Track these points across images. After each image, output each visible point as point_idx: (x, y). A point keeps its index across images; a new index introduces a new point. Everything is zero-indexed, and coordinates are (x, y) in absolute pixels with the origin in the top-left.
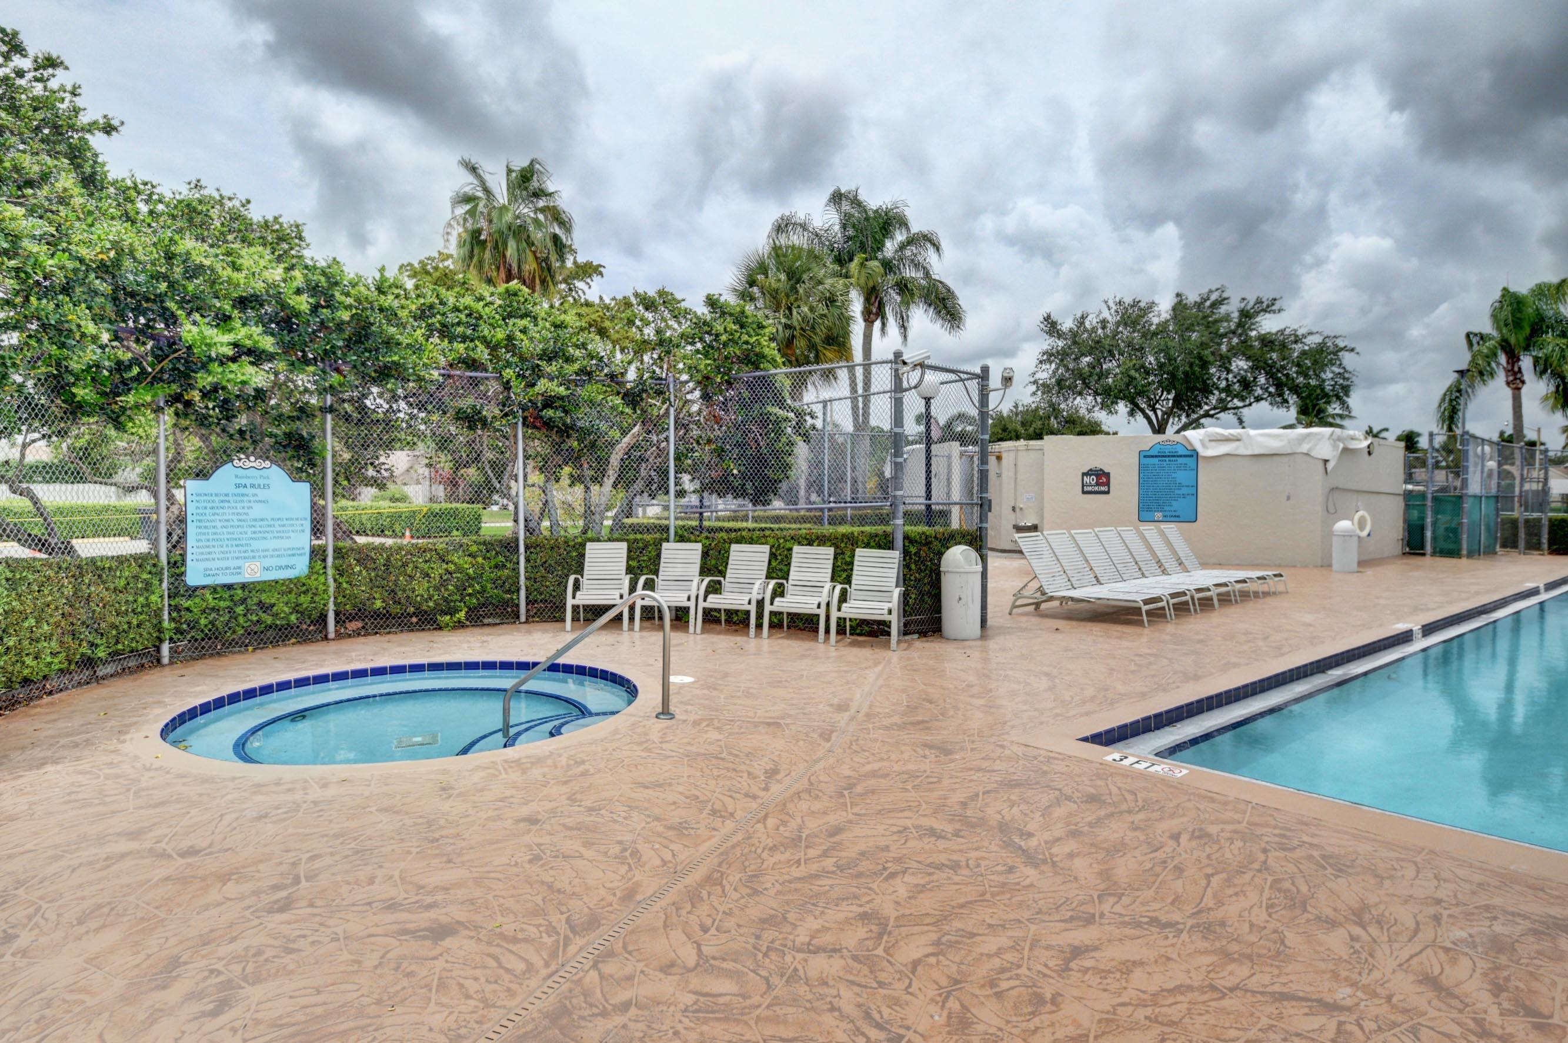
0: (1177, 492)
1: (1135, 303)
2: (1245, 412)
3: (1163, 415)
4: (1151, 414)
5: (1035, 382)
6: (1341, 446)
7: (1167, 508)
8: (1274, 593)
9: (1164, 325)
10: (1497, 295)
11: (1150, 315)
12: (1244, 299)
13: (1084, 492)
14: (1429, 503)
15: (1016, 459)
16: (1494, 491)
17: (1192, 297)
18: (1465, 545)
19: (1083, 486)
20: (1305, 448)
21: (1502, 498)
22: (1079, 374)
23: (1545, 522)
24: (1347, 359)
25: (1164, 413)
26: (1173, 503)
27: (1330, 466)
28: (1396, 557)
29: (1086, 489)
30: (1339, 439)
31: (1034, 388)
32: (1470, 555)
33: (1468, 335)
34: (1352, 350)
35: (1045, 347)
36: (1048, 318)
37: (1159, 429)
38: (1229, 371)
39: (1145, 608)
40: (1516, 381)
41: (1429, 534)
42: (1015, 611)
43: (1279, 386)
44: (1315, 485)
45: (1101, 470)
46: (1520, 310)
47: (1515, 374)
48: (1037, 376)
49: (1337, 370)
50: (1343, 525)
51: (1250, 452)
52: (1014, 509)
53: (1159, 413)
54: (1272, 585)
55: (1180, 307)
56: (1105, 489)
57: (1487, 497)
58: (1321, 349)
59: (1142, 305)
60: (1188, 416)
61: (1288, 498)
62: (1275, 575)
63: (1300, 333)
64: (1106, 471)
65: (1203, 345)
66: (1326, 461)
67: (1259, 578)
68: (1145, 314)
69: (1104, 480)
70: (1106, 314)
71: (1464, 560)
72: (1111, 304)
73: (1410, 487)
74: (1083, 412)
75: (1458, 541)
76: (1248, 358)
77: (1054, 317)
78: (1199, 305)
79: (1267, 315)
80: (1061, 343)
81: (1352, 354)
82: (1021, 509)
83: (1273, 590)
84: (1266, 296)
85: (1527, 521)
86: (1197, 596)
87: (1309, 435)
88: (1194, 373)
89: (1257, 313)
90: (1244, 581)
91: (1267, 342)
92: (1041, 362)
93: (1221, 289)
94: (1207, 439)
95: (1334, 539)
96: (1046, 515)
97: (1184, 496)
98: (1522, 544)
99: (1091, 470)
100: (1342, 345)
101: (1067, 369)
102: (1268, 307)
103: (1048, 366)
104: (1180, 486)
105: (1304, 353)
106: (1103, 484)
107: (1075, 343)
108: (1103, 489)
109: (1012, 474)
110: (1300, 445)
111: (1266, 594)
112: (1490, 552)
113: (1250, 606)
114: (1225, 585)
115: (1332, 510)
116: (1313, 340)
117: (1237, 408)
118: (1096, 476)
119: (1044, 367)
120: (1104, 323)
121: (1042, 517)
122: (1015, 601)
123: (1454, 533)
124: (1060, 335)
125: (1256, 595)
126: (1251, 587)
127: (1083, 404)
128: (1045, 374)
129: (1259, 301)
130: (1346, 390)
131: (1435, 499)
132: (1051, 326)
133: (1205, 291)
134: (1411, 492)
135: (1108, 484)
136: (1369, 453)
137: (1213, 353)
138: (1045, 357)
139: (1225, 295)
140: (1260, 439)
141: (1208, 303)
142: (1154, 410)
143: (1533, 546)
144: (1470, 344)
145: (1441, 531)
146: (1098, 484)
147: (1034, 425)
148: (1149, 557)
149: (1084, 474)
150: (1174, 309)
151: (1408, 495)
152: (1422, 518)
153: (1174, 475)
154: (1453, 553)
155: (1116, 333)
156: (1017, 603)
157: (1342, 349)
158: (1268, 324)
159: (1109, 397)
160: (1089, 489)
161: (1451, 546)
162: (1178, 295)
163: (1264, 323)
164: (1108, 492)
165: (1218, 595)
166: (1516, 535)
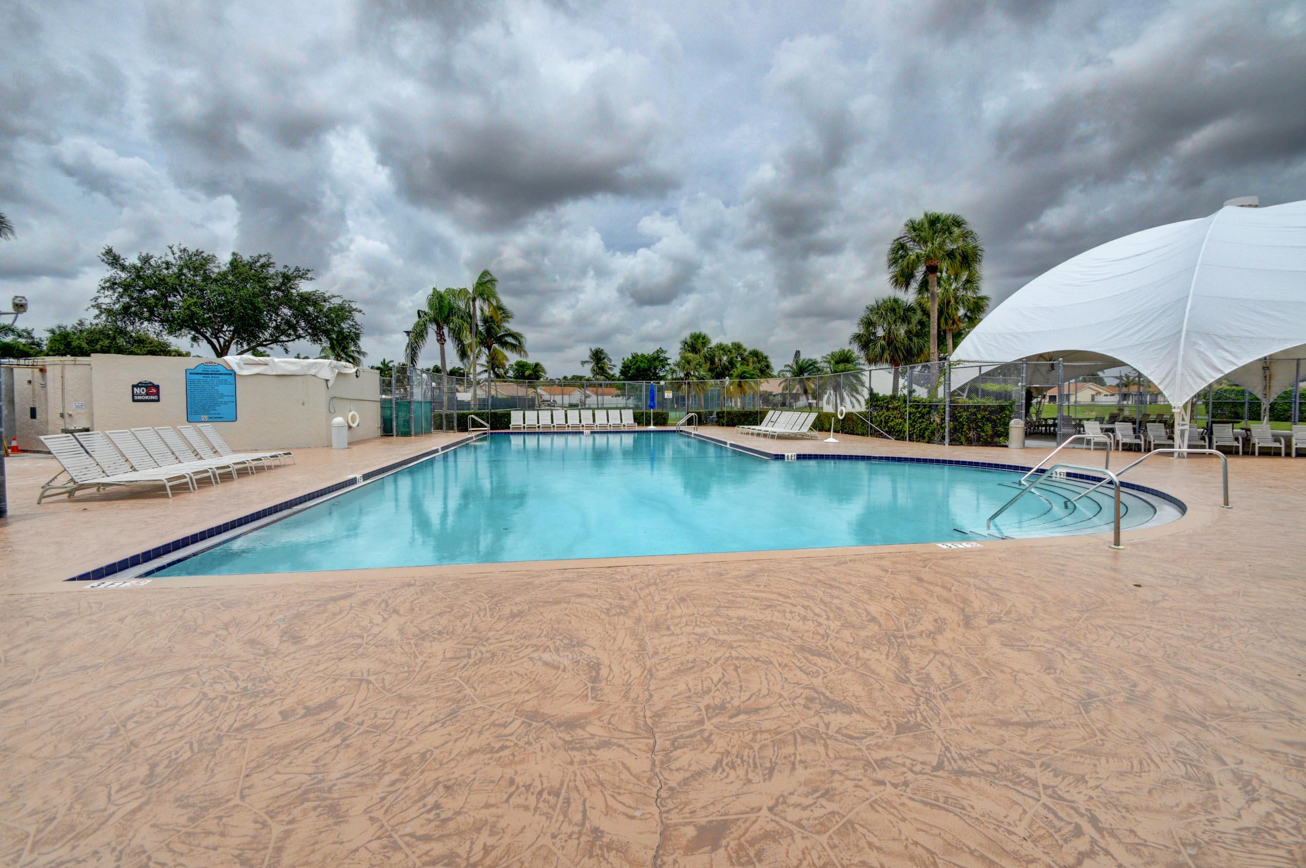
0: (220, 400)
1: (198, 253)
2: (290, 344)
3: (225, 343)
4: (214, 341)
5: (98, 306)
6: (337, 371)
7: (211, 412)
8: (284, 466)
9: (224, 275)
10: (431, 292)
11: (212, 265)
12: (286, 266)
13: (134, 401)
14: (394, 406)
15: (63, 373)
16: (429, 399)
17: (246, 257)
18: (413, 430)
19: (133, 395)
20: (313, 372)
21: (435, 403)
22: (142, 303)
23: (455, 415)
24: (357, 316)
25: (225, 341)
26: (217, 408)
27: (330, 384)
28: (376, 438)
29: (136, 398)
30: (335, 367)
31: (97, 312)
32: (416, 434)
33: (418, 312)
34: (360, 311)
35: (107, 275)
36: (109, 252)
37: (221, 352)
38: (277, 315)
39: (168, 485)
40: (441, 340)
41: (394, 424)
42: (44, 500)
43: (314, 328)
44: (321, 396)
45: (150, 383)
46: (442, 301)
47: (441, 336)
48: (100, 301)
49: (351, 323)
50: (338, 420)
51: (275, 373)
52: (62, 415)
53: (222, 341)
54: (283, 460)
55: (235, 264)
56: (155, 397)
57: (425, 402)
58: (341, 308)
59: (205, 255)
60: (248, 344)
61: (303, 404)
62: (285, 454)
63: (327, 295)
64: (156, 383)
65: (255, 295)
66: (327, 381)
67: (272, 457)
68: (207, 263)
69: (154, 391)
70: (170, 258)
71: (413, 437)
72: (175, 249)
73: (384, 396)
74: (152, 336)
75: (409, 427)
76: (290, 308)
77: (116, 251)
78: (251, 265)
79: (303, 281)
80: (123, 275)
81: (360, 314)
82: (70, 415)
83: (283, 463)
84: (303, 267)
85: (446, 415)
86: (218, 472)
87: (315, 363)
88: (247, 314)
89: (295, 277)
90: (260, 459)
91: (306, 299)
92: (103, 288)
93: (269, 256)
94: (242, 363)
95: (333, 429)
96: (95, 419)
97: (226, 403)
98: (444, 427)
99: (141, 383)
100: (354, 307)
101: (132, 298)
102: (302, 274)
103: (111, 292)
104: (222, 396)
105: (330, 309)
106: (152, 394)
107: (139, 277)
108: (152, 397)
109: (59, 385)
110: (310, 369)
111: (277, 467)
112: (428, 432)
113: (265, 475)
114: (244, 463)
115: (332, 411)
116: (336, 301)
117: (283, 341)
118: (147, 387)
119: (107, 293)
120: (168, 265)
121: (92, 422)
122: (43, 492)
123: (407, 422)
124: (123, 268)
125: (269, 468)
126: (266, 463)
127: (151, 329)
128: (108, 299)
129: (297, 269)
130: (357, 336)
131: (397, 403)
132: (113, 259)
133: (256, 255)
134: (385, 399)
135: (158, 393)
136: (357, 376)
137: (264, 302)
138: (108, 284)
139: (271, 260)
140: (283, 365)
141: (258, 264)
142: (217, 338)
143: (450, 428)
144: (419, 316)
145: (401, 421)
146: (147, 394)
147: (101, 343)
148: (185, 447)
149: (133, 386)
150: (231, 263)
151: (383, 402)
152: (391, 415)
153: (216, 388)
154: (407, 434)
155: (180, 274)
156: (46, 494)
157: (354, 310)
158: (304, 287)
159: (175, 325)
160: (140, 398)
161: (406, 430)
162: (234, 254)
163: (301, 285)
164: (158, 400)
165: (237, 470)
166: (442, 423)
